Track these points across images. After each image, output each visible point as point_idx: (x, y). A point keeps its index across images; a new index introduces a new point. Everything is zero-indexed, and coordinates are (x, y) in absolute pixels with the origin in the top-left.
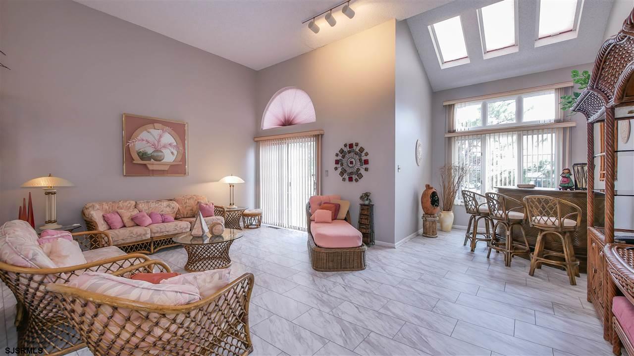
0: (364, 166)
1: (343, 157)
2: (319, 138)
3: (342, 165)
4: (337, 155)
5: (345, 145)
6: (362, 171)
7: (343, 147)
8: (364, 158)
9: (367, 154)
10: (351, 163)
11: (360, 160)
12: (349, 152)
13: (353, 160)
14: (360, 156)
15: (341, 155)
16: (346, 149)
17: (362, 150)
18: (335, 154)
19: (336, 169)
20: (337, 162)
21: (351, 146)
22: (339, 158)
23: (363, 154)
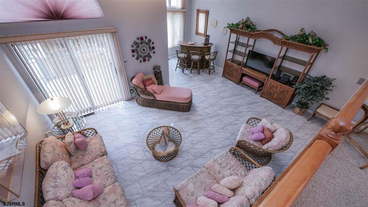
0: (153, 51)
1: (138, 47)
2: (114, 34)
3: (138, 52)
4: (132, 46)
5: (138, 39)
6: (152, 54)
7: (136, 40)
8: (152, 46)
9: (153, 43)
10: (144, 50)
11: (150, 47)
12: (141, 43)
13: (144, 48)
14: (149, 45)
15: (136, 46)
16: (139, 41)
17: (150, 41)
18: (130, 46)
19: (133, 56)
20: (133, 51)
21: (142, 39)
22: (134, 48)
23: (151, 43)
